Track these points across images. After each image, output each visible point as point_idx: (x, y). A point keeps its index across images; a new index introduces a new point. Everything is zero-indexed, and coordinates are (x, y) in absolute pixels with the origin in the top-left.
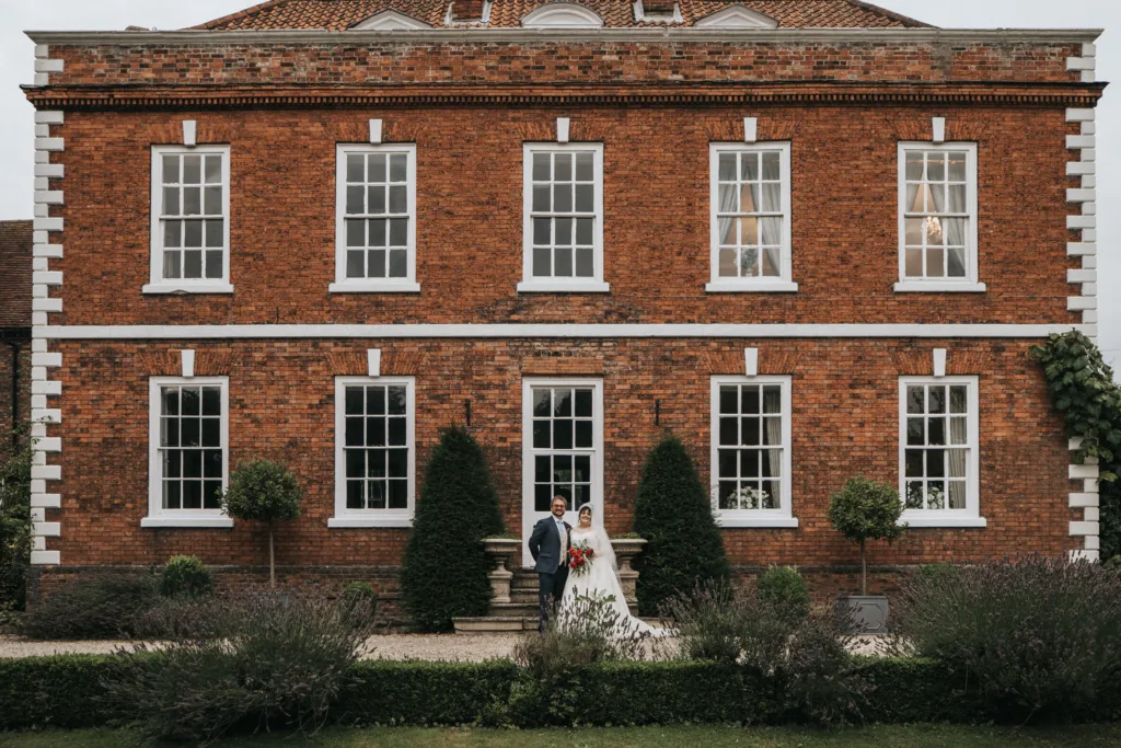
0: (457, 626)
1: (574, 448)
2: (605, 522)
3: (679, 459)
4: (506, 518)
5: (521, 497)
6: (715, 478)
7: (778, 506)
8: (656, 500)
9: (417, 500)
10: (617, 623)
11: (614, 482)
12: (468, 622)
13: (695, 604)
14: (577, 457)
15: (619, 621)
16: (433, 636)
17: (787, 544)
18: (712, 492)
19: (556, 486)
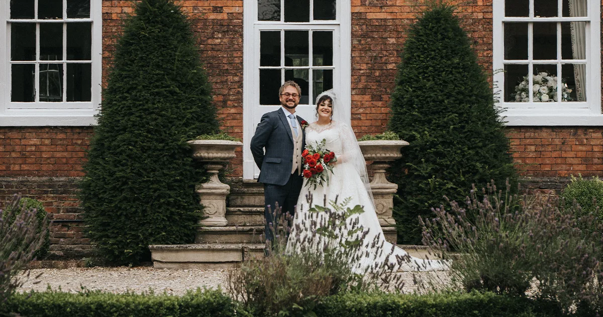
0: (155, 256)
1: (312, 21)
2: (353, 119)
3: (451, 35)
4: (222, 113)
5: (241, 86)
6: (499, 60)
7: (584, 99)
8: (420, 89)
9: (103, 90)
10: (365, 242)
11: (364, 66)
12: (171, 250)
13: (471, 217)
14: (315, 33)
15: (368, 240)
16: (124, 270)
17: (596, 149)
18: (495, 78)
19: (287, 71)
